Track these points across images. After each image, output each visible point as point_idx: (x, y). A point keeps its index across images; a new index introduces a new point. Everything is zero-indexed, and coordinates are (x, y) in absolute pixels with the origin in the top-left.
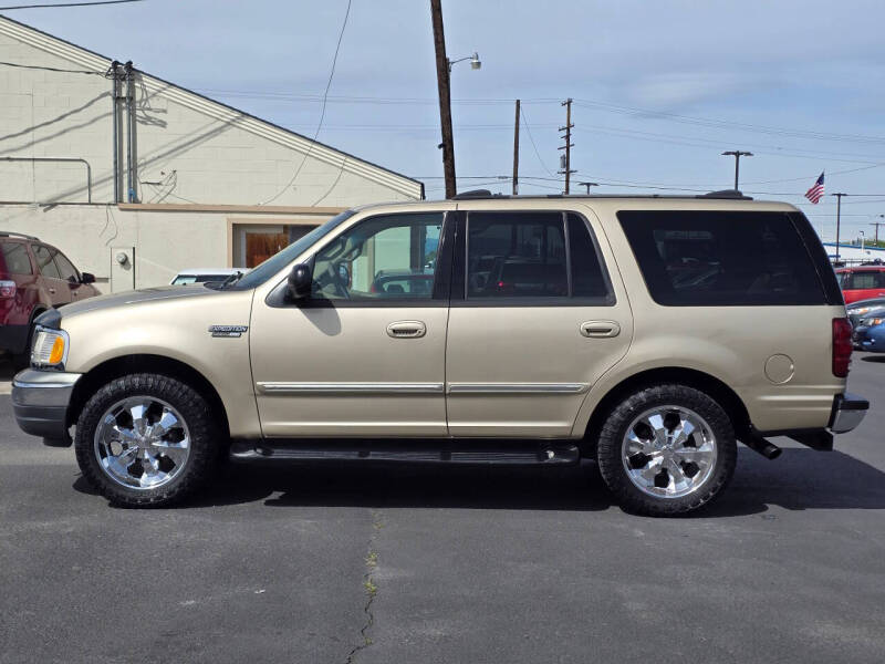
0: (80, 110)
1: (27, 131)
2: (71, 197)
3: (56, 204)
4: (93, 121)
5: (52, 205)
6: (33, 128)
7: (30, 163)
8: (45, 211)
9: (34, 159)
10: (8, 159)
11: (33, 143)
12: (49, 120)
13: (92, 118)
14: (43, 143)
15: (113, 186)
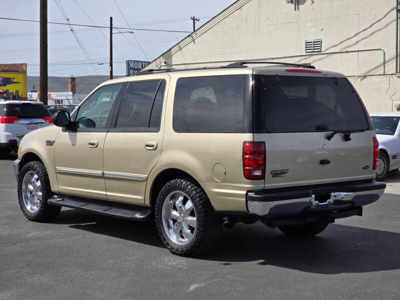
0: (381, 20)
1: (356, 35)
2: (374, 71)
3: (366, 76)
4: (387, 25)
5: (365, 77)
6: (359, 33)
7: (357, 53)
8: (361, 80)
9: (358, 51)
10: (347, 52)
11: (358, 42)
12: (366, 28)
13: (386, 24)
14: (363, 41)
15: (395, 64)
